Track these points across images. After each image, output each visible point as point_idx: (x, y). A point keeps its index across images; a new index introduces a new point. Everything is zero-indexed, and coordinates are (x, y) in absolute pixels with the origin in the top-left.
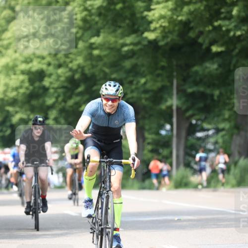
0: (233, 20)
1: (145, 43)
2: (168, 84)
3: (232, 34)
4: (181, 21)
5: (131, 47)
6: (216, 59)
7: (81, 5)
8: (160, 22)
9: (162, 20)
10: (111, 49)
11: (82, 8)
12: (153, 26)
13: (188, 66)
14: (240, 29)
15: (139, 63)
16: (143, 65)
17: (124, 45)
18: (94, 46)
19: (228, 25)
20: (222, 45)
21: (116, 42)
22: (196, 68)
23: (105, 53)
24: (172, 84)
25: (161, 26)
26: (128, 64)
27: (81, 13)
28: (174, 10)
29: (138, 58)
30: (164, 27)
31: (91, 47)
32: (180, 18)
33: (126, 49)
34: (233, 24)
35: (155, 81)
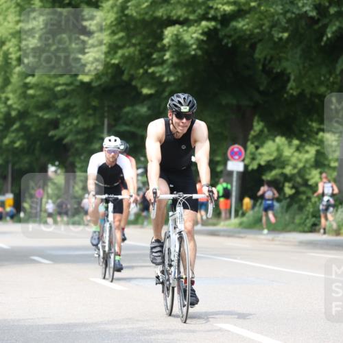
1: (78, 84)
2: (98, 123)
3: (165, 79)
4: (114, 64)
5: (63, 87)
7: (16, 45)
10: (45, 88)
11: (17, 48)
14: (173, 75)
16: (75, 106)
17: (57, 85)
18: (29, 86)
19: (161, 72)
21: (49, 82)
22: (127, 109)
23: (39, 93)
24: (103, 124)
26: (60, 104)
27: (16, 53)
28: (107, 54)
29: (70, 99)
31: (26, 86)
32: (113, 61)
33: (59, 88)
35: (86, 120)
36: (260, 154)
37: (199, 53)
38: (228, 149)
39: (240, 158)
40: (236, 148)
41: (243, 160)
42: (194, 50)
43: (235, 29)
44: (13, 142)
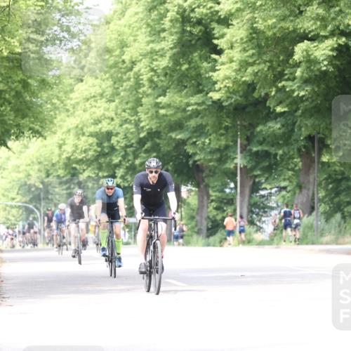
0: (295, 81)
6: (278, 119)
8: (224, 83)
9: (227, 81)
12: (217, 86)
15: (204, 123)
25: (225, 86)
30: (228, 87)
34: (296, 85)
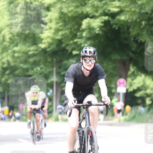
1: (40, 50)
3: (83, 45)
4: (58, 39)
5: (33, 52)
7: (8, 31)
11: (9, 33)
13: (61, 61)
14: (86, 43)
20: (78, 51)
21: (26, 49)
22: (65, 62)
23: (20, 55)
26: (31, 60)
27: (9, 35)
28: (54, 33)
31: (14, 52)
33: (31, 53)
36: (135, 83)
37: (101, 33)
38: (117, 81)
39: (124, 85)
40: (122, 80)
41: (126, 87)
42: (98, 31)
43: (119, 20)
44: (7, 80)
